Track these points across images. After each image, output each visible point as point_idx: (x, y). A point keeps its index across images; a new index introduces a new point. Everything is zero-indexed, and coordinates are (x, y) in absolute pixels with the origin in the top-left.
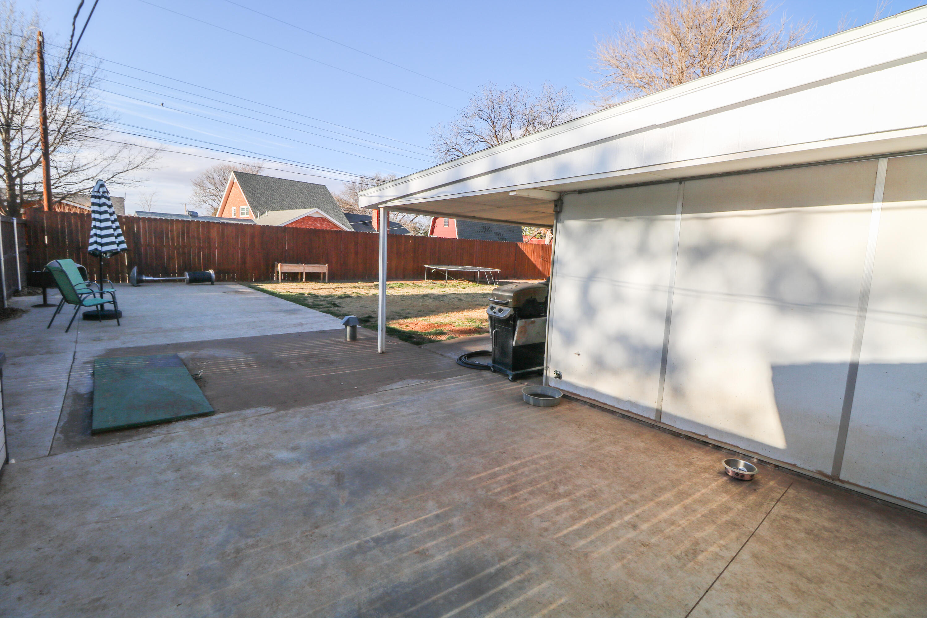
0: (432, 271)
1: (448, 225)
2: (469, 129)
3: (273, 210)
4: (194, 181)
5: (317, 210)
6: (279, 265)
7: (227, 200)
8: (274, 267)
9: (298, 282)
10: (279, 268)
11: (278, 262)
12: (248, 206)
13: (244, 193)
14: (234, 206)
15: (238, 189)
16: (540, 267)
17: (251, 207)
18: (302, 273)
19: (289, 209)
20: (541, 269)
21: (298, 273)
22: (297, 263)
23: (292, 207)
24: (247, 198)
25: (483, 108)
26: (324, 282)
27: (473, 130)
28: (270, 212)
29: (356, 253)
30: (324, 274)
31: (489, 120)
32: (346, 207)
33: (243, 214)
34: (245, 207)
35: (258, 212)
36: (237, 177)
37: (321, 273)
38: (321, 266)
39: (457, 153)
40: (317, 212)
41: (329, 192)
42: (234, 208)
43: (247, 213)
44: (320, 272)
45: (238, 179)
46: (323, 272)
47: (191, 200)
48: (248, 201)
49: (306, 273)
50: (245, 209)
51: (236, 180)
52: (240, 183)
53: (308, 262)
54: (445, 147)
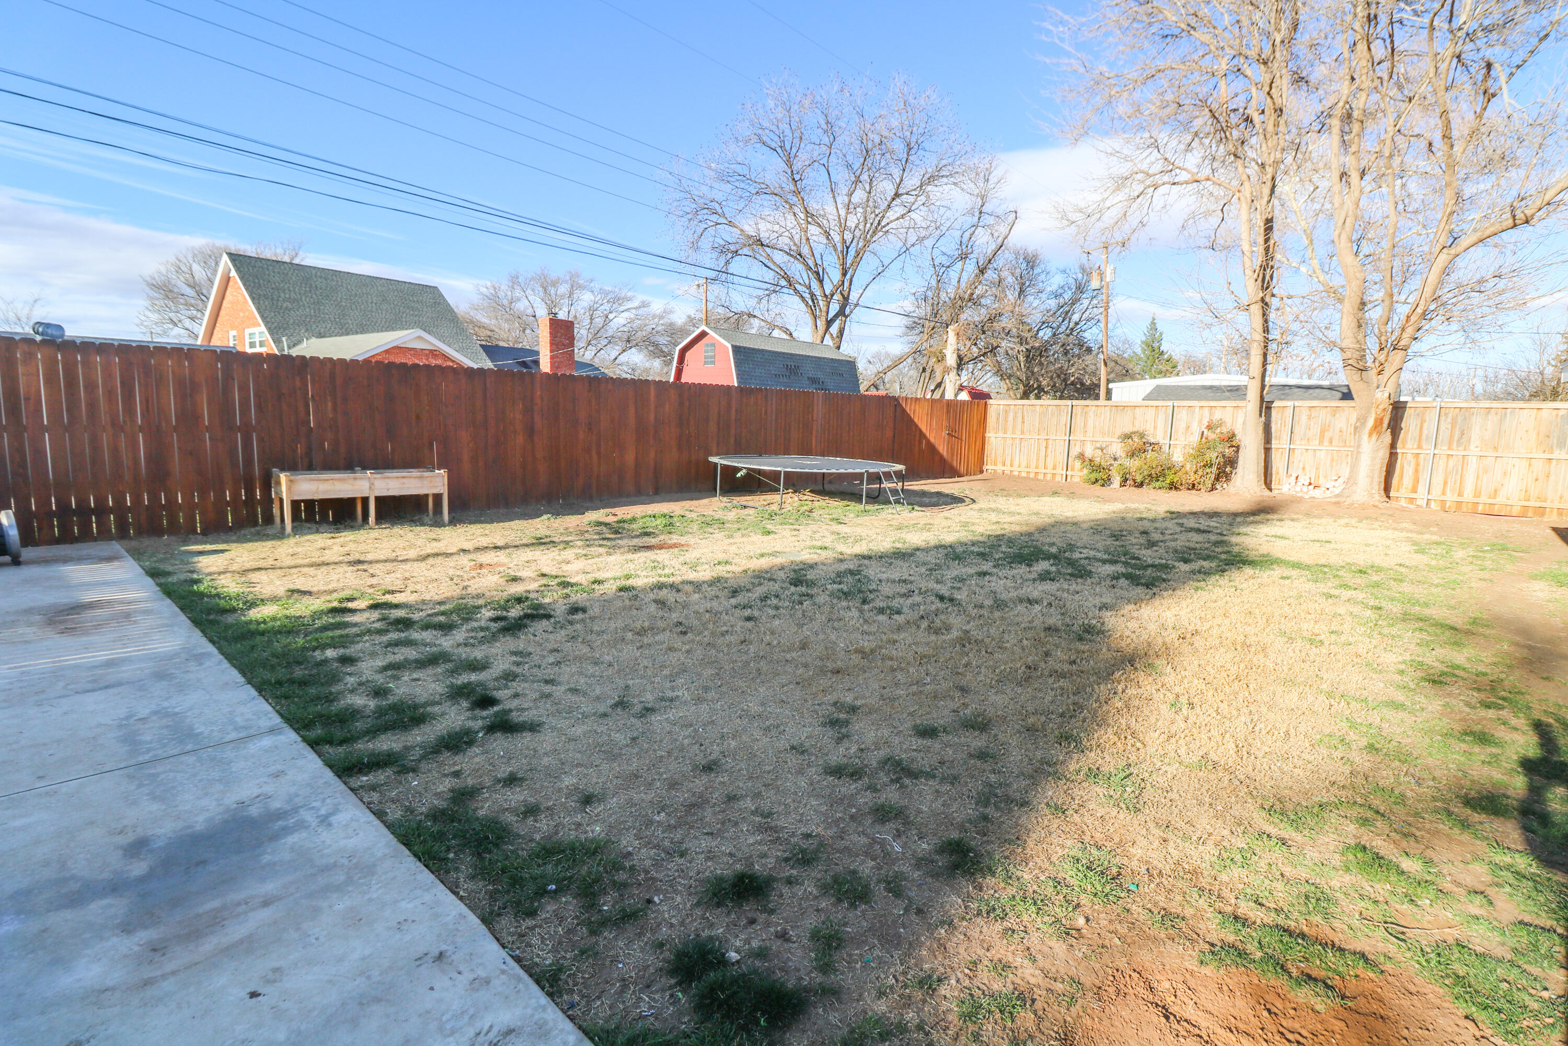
0: (739, 475)
1: (714, 363)
2: (739, 169)
3: (321, 336)
4: (148, 279)
5: (419, 332)
6: (283, 477)
7: (218, 315)
8: (268, 483)
9: (352, 528)
10: (284, 488)
11: (283, 469)
12: (263, 328)
13: (253, 299)
14: (233, 328)
15: (239, 292)
16: (943, 449)
17: (270, 330)
18: (365, 500)
19: (357, 333)
20: (945, 454)
21: (351, 501)
22: (349, 466)
23: (363, 329)
24: (258, 309)
25: (765, 124)
26: (438, 523)
27: (746, 172)
28: (314, 340)
29: (530, 432)
30: (438, 498)
31: (779, 150)
32: (483, 333)
33: (252, 345)
34: (256, 330)
35: (284, 339)
36: (235, 266)
37: (427, 496)
38: (426, 474)
39: (714, 218)
40: (420, 338)
41: (445, 300)
42: (233, 333)
43: (262, 344)
44: (426, 492)
45: (238, 270)
46: (436, 491)
47: (143, 318)
48: (262, 317)
49: (378, 499)
50: (257, 335)
51: (233, 273)
52: (242, 278)
53: (382, 464)
54: (690, 206)
